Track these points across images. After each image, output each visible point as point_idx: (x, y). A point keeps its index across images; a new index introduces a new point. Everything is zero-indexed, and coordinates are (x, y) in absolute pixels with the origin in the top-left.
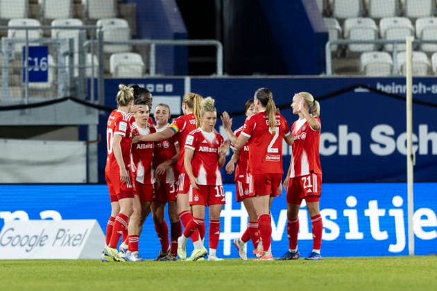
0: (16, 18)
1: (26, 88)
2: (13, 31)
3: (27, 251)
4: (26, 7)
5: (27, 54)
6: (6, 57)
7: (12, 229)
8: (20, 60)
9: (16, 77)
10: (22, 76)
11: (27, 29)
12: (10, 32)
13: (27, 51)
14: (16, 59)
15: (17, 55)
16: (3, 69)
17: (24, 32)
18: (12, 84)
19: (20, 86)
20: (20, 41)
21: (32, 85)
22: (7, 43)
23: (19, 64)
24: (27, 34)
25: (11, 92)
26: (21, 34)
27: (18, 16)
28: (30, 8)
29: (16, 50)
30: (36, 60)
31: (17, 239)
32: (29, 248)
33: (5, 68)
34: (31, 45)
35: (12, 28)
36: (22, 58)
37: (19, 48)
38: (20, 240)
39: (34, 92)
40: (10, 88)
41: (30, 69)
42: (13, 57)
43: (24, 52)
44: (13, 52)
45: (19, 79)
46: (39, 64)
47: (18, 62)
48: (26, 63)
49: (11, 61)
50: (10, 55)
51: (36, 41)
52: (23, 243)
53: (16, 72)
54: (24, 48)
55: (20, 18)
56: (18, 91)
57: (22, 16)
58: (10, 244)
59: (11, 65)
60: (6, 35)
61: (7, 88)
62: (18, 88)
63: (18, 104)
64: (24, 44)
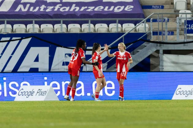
0: (182, 10)
1: (186, 36)
2: (181, 14)
3: (186, 96)
4: (186, 6)
5: (186, 23)
6: (178, 24)
7: (181, 88)
8: (183, 25)
9: (182, 31)
10: (184, 31)
11: (186, 14)
12: (180, 15)
13: (186, 22)
14: (182, 25)
15: (182, 23)
16: (177, 29)
17: (185, 15)
18: (180, 34)
19: (184, 35)
20: (184, 18)
21: (188, 35)
22: (179, 19)
23: (183, 27)
24: (186, 15)
25: (180, 37)
26: (184, 16)
27: (183, 9)
28: (187, 6)
29: (182, 22)
30: (189, 25)
31: (182, 92)
32: (187, 96)
33: (178, 28)
34: (187, 20)
35: (180, 13)
36: (184, 25)
37: (183, 21)
38: (183, 93)
39: (189, 37)
40: (180, 36)
41: (187, 29)
42: (181, 24)
43: (185, 22)
44: (181, 22)
45: (183, 32)
46: (191, 27)
47: (183, 26)
48: (186, 26)
49: (180, 26)
50: (180, 24)
51: (189, 18)
52: (184, 94)
53: (182, 30)
54: (185, 21)
55: (184, 10)
56: (183, 37)
57: (184, 9)
58: (179, 94)
59: (180, 27)
60: (178, 16)
61: (179, 36)
62: (183, 36)
63: (183, 42)
64: (185, 19)
